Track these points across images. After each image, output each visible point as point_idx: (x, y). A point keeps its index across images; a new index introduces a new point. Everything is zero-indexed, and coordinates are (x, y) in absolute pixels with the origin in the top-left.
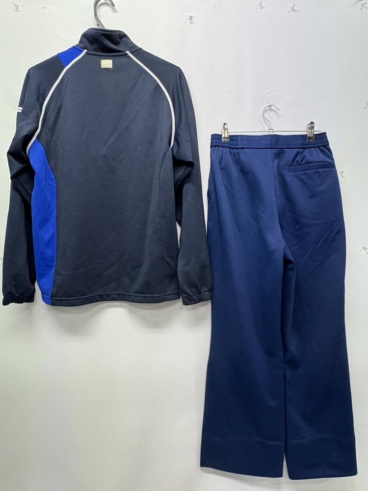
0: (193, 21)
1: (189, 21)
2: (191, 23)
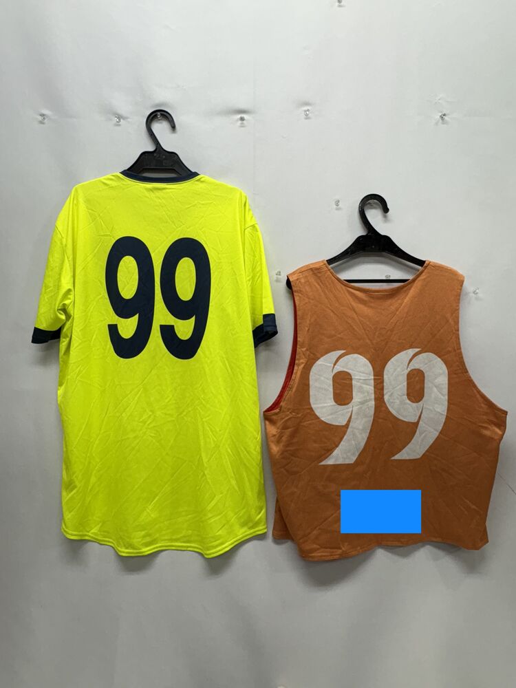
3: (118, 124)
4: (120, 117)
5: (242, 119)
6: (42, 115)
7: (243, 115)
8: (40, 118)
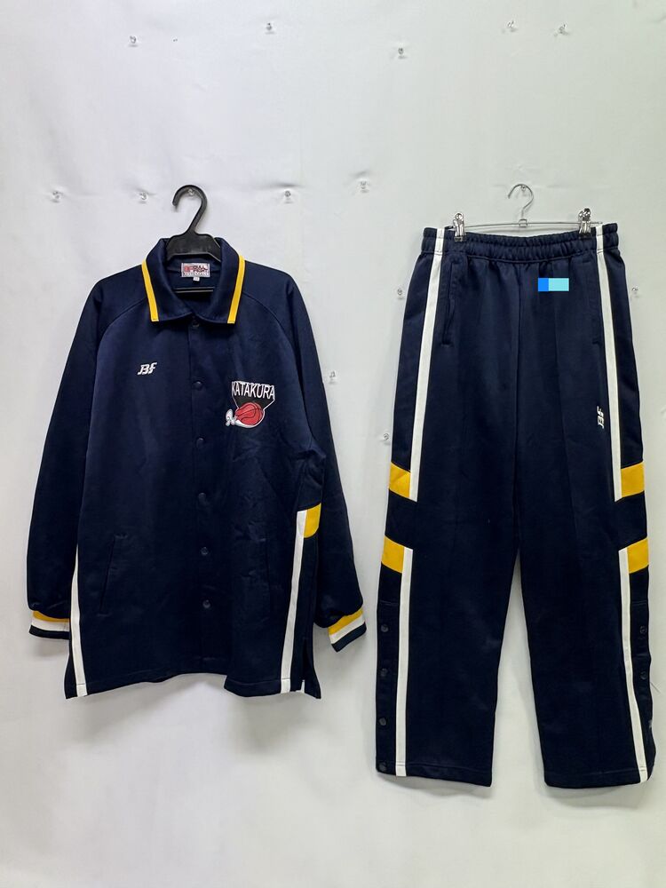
0: (405, 54)
1: (399, 55)
2: (401, 57)
3: (143, 202)
4: (144, 193)
5: (288, 194)
6: (56, 193)
7: (288, 189)
8: (54, 197)
